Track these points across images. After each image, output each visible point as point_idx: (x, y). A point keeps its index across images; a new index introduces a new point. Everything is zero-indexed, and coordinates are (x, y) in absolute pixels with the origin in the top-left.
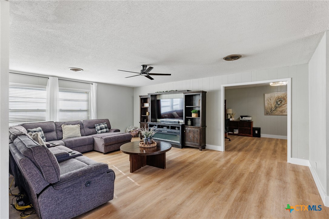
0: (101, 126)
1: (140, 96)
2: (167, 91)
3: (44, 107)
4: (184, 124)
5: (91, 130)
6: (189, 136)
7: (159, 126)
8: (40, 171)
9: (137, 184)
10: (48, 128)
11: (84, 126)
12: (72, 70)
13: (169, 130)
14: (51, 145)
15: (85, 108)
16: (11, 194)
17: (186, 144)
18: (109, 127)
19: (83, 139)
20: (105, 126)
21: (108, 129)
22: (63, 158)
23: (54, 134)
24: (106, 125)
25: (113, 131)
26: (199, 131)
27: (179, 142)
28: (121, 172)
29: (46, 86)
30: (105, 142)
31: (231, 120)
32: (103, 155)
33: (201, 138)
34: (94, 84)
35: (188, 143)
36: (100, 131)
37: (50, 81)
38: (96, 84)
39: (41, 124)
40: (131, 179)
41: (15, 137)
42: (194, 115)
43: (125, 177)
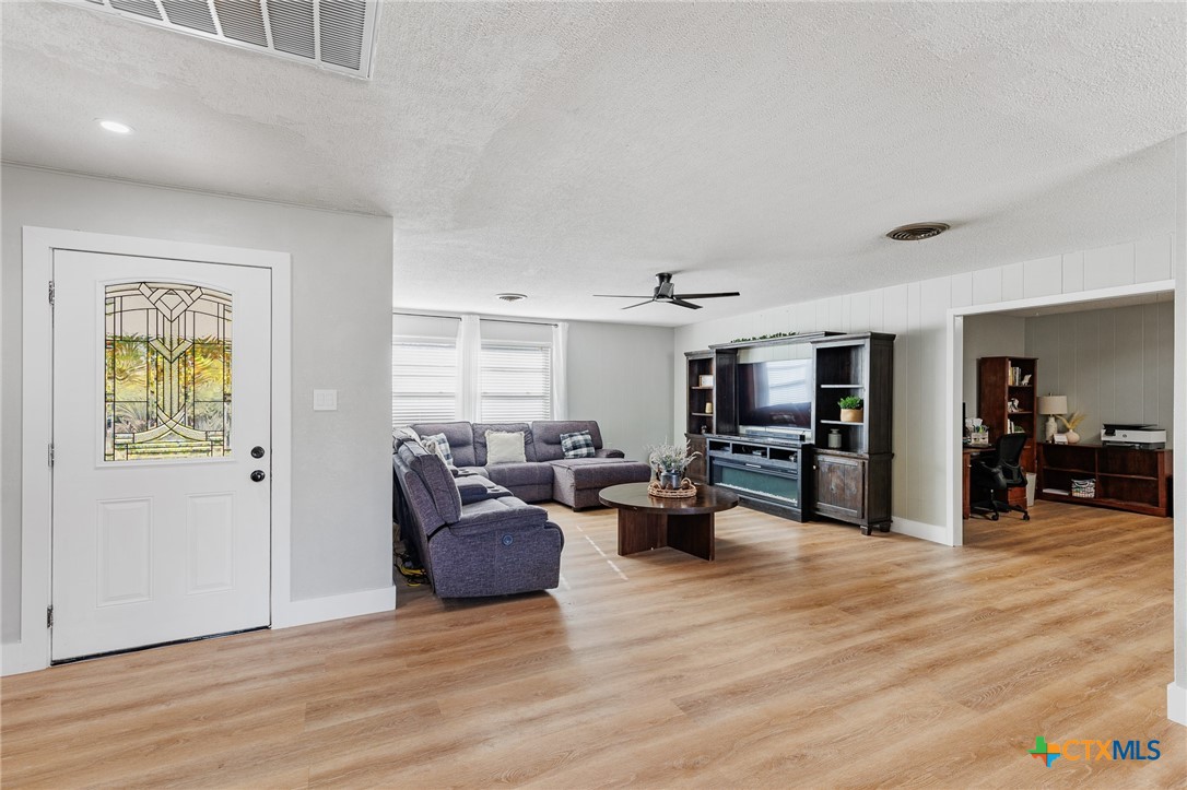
0: (575, 438)
1: (687, 354)
2: (764, 337)
3: (452, 386)
4: (813, 442)
5: (552, 449)
6: (830, 483)
7: (737, 449)
8: (430, 493)
9: (623, 576)
10: (458, 436)
11: (535, 437)
12: (505, 298)
13: (767, 461)
14: (460, 473)
15: (539, 390)
16: (396, 554)
17: (818, 510)
18: (597, 444)
19: (528, 470)
20: (586, 440)
21: (592, 450)
22: (475, 495)
23: (468, 452)
24: (589, 437)
25: (605, 454)
26: (860, 467)
27: (794, 501)
28: (598, 549)
29: (456, 336)
30: (576, 479)
31: (1060, 439)
32: (571, 513)
33: (866, 493)
34: (560, 324)
35: (826, 508)
36: (572, 453)
37: (463, 325)
38: (566, 325)
39: (445, 426)
40: (614, 566)
41: (401, 443)
42: (846, 417)
43: (605, 560)
